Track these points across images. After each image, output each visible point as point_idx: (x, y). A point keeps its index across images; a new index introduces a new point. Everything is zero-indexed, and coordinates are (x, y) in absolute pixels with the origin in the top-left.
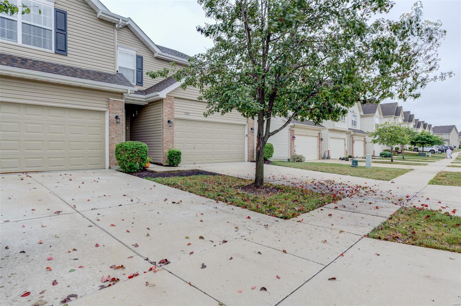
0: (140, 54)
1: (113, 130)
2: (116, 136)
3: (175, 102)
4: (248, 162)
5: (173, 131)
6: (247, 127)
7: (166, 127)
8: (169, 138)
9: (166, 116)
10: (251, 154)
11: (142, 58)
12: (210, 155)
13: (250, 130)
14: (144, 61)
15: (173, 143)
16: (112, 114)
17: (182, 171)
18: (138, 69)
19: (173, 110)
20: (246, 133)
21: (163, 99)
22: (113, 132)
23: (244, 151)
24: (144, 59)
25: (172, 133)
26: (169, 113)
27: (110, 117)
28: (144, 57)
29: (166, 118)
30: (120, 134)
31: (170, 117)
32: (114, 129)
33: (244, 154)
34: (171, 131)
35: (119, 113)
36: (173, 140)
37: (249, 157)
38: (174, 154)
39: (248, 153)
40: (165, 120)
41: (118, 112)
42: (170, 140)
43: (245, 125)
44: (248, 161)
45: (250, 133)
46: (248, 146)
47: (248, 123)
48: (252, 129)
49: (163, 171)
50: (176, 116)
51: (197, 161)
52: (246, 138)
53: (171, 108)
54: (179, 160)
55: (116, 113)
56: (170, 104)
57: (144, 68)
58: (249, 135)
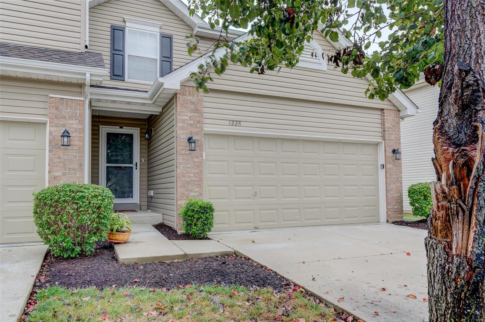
0: (168, 32)
1: (57, 160)
2: (64, 174)
3: (205, 99)
4: (388, 224)
5: (200, 159)
6: (382, 148)
7: (183, 152)
8: (192, 175)
9: (183, 128)
10: (396, 207)
11: (170, 38)
12: (273, 209)
13: (391, 154)
14: (174, 44)
15: (200, 186)
16: (55, 128)
17: (195, 255)
18: (163, 57)
19: (201, 115)
20: (382, 161)
21: (176, 94)
22: (57, 166)
23: (378, 201)
24: (174, 40)
25: (200, 165)
26: (192, 122)
27: (51, 133)
28: (174, 36)
29: (183, 134)
30: (74, 169)
31: (194, 130)
32: (59, 158)
33: (377, 206)
34: (195, 160)
35: (72, 124)
36: (201, 180)
37: (390, 213)
38: (193, 211)
39: (388, 204)
40: (182, 136)
41: (71, 122)
42: (194, 179)
43: (377, 144)
44: (387, 221)
45: (391, 160)
46: (386, 189)
47: (384, 140)
48: (394, 151)
49: (138, 258)
50: (208, 128)
51: (263, 224)
52: (382, 173)
53: (196, 111)
54: (207, 224)
55: (64, 125)
56: (193, 103)
57: (174, 55)
58: (389, 166)
